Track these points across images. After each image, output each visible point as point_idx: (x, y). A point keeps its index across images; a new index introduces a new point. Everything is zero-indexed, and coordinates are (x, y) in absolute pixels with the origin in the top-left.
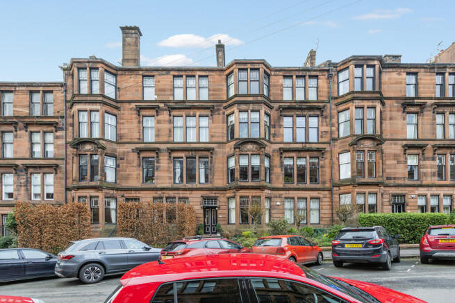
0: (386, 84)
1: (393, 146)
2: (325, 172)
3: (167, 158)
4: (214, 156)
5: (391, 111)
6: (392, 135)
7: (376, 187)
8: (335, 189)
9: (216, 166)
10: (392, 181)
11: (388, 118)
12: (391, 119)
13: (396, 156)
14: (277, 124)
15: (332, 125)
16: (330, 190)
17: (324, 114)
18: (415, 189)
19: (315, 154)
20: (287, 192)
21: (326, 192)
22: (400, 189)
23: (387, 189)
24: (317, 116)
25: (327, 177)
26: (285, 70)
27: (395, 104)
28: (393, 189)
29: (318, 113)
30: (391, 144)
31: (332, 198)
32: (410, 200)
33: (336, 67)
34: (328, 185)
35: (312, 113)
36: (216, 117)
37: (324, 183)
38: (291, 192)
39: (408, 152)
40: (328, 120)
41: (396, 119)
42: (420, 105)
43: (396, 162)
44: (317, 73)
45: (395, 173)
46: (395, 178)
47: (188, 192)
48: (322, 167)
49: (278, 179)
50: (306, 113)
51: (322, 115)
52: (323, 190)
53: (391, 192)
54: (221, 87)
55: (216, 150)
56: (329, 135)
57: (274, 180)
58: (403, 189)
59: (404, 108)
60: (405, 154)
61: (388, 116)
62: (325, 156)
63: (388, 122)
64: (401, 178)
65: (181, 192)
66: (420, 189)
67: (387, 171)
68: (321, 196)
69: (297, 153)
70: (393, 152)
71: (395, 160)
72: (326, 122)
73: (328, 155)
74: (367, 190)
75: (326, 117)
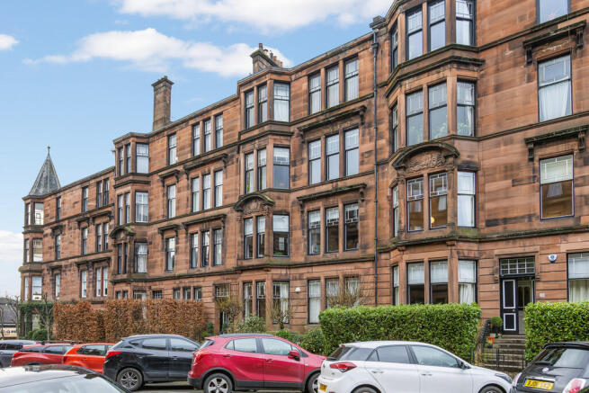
0: (485, 15)
1: (503, 148)
2: (367, 226)
3: (184, 235)
4: (226, 226)
5: (498, 71)
6: (499, 124)
7: (444, 247)
8: (384, 256)
9: (228, 240)
10: (500, 228)
11: (491, 90)
12: (498, 88)
13: (509, 170)
14: (298, 158)
15: (379, 136)
16: (374, 260)
17: (367, 120)
18: (558, 239)
19: (351, 196)
20: (310, 269)
21: (368, 265)
22: (521, 243)
23: (487, 247)
24: (356, 127)
25: (370, 237)
26: (308, 66)
27: (509, 53)
28: (501, 245)
29: (357, 121)
30: (498, 145)
31: (376, 275)
32: (546, 268)
33: (386, 25)
34: (371, 251)
35: (347, 124)
36: (229, 167)
37: (365, 247)
38: (315, 269)
39: (539, 153)
40: (373, 129)
41: (510, 84)
42: (573, 32)
43: (510, 181)
44: (356, 50)
45: (506, 209)
46: (506, 221)
47: (201, 279)
48: (363, 218)
49: (298, 249)
50: (339, 127)
51: (363, 124)
52: (363, 260)
53: (496, 252)
54: (235, 124)
55: (229, 215)
56: (373, 157)
57: (293, 250)
58: (528, 242)
59: (529, 54)
60: (532, 160)
61: (492, 83)
62: (367, 198)
63: (490, 97)
64: (523, 217)
65: (195, 279)
66: (572, 238)
67: (489, 206)
68: (360, 272)
69: (324, 200)
70: (503, 160)
71: (506, 178)
72: (369, 133)
73: (371, 196)
74: (425, 255)
75: (370, 125)
